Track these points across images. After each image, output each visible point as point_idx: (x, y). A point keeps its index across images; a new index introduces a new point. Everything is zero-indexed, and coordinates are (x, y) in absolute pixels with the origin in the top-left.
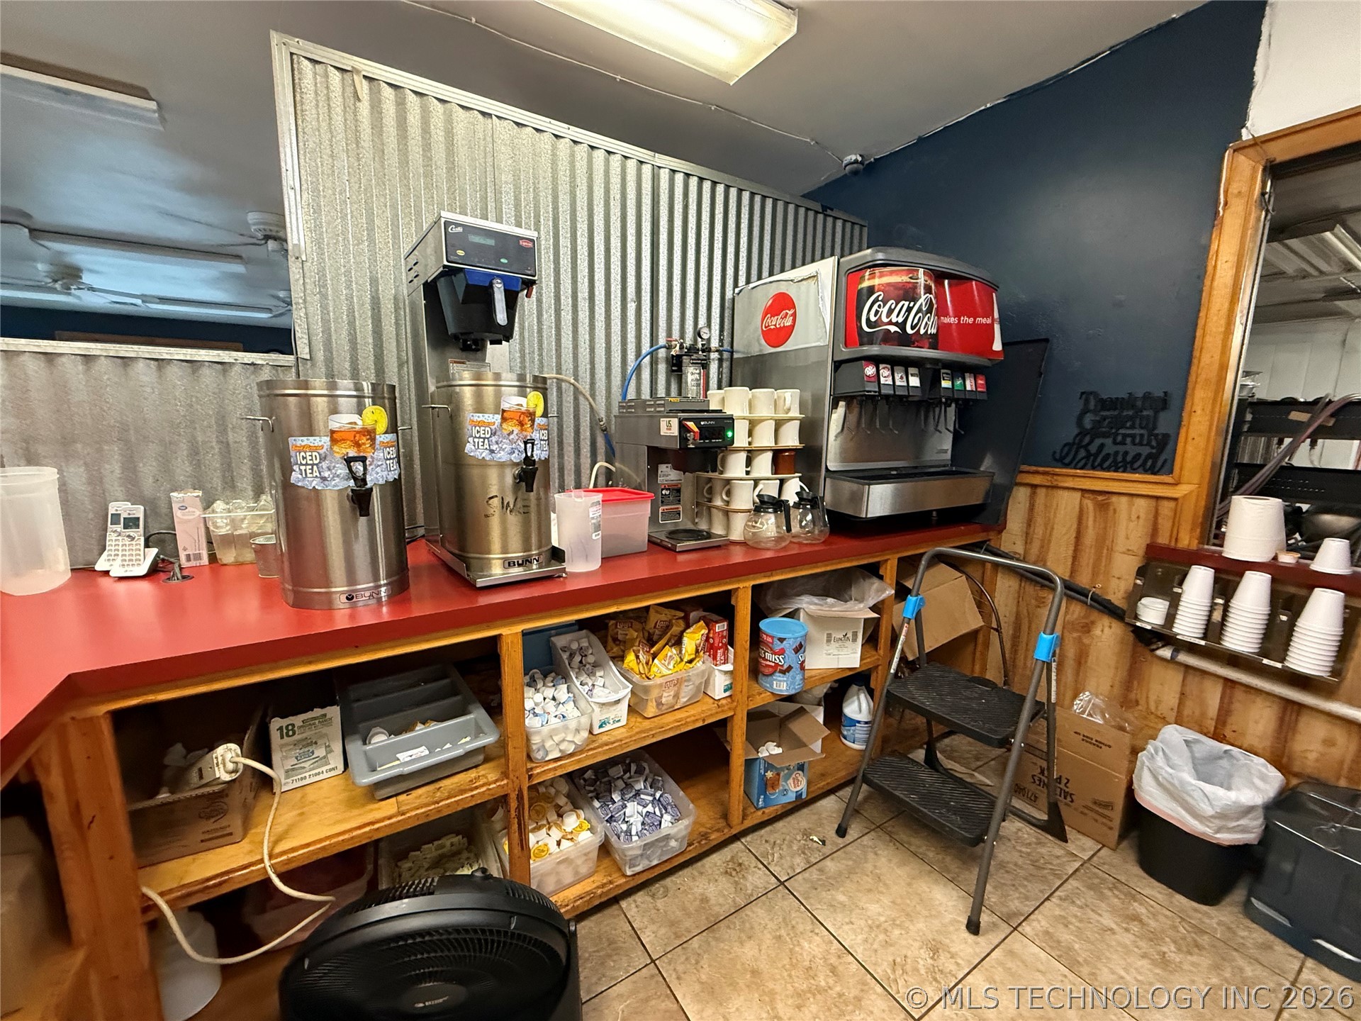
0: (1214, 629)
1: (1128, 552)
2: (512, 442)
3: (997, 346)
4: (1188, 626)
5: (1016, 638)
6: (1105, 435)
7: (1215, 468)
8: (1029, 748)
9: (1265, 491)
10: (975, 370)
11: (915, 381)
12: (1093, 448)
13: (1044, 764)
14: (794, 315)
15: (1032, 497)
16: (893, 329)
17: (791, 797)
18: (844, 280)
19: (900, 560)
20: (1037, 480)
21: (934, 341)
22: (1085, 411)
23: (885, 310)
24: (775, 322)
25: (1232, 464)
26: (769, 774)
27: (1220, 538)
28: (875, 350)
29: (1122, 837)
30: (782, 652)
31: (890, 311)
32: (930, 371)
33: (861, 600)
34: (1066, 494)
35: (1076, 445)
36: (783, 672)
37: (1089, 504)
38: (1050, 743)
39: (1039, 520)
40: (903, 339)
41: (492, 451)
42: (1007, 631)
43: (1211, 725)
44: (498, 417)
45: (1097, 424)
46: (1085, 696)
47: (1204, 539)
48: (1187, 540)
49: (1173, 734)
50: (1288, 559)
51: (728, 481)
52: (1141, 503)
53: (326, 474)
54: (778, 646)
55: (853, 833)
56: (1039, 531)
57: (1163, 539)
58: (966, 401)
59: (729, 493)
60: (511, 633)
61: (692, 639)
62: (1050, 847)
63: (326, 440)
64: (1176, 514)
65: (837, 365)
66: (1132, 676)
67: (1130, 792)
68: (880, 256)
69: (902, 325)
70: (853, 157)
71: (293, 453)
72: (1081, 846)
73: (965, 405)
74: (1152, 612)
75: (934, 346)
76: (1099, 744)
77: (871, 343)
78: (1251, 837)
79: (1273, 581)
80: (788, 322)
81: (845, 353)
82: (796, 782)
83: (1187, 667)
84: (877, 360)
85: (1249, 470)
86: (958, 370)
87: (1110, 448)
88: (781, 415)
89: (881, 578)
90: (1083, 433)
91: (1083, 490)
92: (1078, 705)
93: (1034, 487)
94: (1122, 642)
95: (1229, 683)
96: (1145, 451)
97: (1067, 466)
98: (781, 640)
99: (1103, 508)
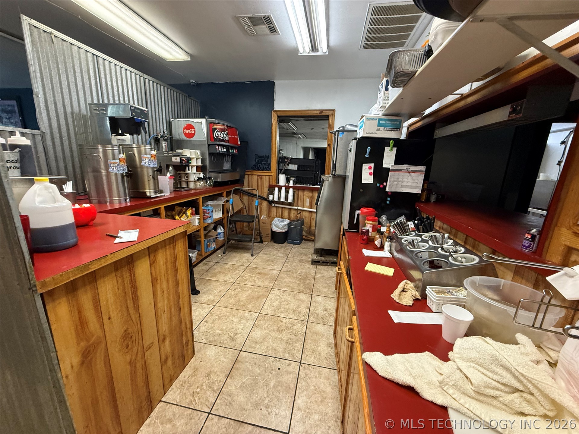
0: (279, 198)
1: (266, 187)
2: (153, 162)
3: (239, 143)
4: (276, 199)
5: (249, 209)
6: (260, 163)
7: (277, 170)
8: (256, 229)
9: (283, 174)
10: (235, 148)
11: (225, 150)
12: (258, 166)
13: (258, 231)
14: (195, 131)
15: (248, 177)
16: (221, 138)
17: (213, 249)
18: (208, 125)
19: (227, 192)
20: (249, 173)
21: (228, 141)
22: (256, 158)
23: (219, 134)
24: (188, 131)
25: (279, 169)
26: (208, 243)
27: (278, 183)
28: (218, 143)
29: (271, 240)
30: (209, 213)
31: (220, 134)
32: (227, 147)
33: (221, 201)
34: (255, 176)
35: (255, 166)
36: (210, 217)
37: (259, 178)
38: (259, 227)
39: (250, 182)
40: (223, 141)
41: (149, 164)
42: (247, 208)
43: (281, 216)
44: (150, 156)
45: (258, 161)
46: (263, 216)
47: (276, 183)
48: (274, 183)
49: (276, 219)
50: (287, 185)
51: (187, 174)
52: (267, 177)
53: (119, 169)
54: (208, 212)
55: (226, 253)
56: (250, 184)
57: (271, 184)
58: (234, 155)
59: (187, 177)
60: (163, 207)
61: (189, 212)
62: (261, 245)
63: (118, 161)
64: (272, 178)
65: (209, 145)
66: (269, 211)
67: (271, 230)
68: (217, 121)
69: (223, 137)
70: (193, 81)
71: (109, 164)
72: (265, 243)
73: (233, 156)
74: (271, 198)
75: (228, 143)
76: (266, 223)
77: (217, 141)
78: (286, 230)
79: (286, 189)
80: (193, 132)
81: (211, 143)
82: (213, 244)
83: (277, 207)
84: (218, 145)
85: (281, 170)
86: (232, 148)
87: (261, 166)
88: (197, 157)
89: (223, 196)
90: (256, 163)
91: (258, 175)
92: (262, 217)
93: (249, 175)
94: (267, 205)
95: (282, 208)
96: (267, 166)
97: (254, 170)
98: (209, 210)
99: (261, 178)
